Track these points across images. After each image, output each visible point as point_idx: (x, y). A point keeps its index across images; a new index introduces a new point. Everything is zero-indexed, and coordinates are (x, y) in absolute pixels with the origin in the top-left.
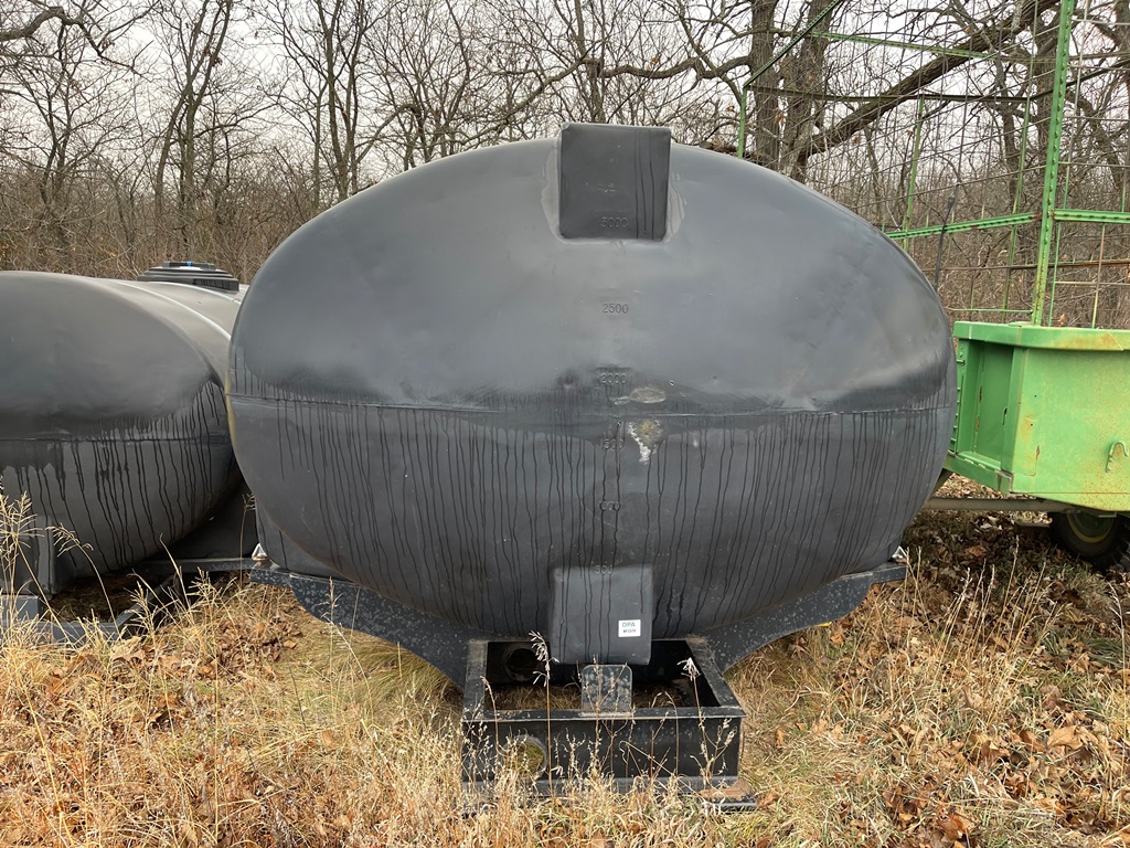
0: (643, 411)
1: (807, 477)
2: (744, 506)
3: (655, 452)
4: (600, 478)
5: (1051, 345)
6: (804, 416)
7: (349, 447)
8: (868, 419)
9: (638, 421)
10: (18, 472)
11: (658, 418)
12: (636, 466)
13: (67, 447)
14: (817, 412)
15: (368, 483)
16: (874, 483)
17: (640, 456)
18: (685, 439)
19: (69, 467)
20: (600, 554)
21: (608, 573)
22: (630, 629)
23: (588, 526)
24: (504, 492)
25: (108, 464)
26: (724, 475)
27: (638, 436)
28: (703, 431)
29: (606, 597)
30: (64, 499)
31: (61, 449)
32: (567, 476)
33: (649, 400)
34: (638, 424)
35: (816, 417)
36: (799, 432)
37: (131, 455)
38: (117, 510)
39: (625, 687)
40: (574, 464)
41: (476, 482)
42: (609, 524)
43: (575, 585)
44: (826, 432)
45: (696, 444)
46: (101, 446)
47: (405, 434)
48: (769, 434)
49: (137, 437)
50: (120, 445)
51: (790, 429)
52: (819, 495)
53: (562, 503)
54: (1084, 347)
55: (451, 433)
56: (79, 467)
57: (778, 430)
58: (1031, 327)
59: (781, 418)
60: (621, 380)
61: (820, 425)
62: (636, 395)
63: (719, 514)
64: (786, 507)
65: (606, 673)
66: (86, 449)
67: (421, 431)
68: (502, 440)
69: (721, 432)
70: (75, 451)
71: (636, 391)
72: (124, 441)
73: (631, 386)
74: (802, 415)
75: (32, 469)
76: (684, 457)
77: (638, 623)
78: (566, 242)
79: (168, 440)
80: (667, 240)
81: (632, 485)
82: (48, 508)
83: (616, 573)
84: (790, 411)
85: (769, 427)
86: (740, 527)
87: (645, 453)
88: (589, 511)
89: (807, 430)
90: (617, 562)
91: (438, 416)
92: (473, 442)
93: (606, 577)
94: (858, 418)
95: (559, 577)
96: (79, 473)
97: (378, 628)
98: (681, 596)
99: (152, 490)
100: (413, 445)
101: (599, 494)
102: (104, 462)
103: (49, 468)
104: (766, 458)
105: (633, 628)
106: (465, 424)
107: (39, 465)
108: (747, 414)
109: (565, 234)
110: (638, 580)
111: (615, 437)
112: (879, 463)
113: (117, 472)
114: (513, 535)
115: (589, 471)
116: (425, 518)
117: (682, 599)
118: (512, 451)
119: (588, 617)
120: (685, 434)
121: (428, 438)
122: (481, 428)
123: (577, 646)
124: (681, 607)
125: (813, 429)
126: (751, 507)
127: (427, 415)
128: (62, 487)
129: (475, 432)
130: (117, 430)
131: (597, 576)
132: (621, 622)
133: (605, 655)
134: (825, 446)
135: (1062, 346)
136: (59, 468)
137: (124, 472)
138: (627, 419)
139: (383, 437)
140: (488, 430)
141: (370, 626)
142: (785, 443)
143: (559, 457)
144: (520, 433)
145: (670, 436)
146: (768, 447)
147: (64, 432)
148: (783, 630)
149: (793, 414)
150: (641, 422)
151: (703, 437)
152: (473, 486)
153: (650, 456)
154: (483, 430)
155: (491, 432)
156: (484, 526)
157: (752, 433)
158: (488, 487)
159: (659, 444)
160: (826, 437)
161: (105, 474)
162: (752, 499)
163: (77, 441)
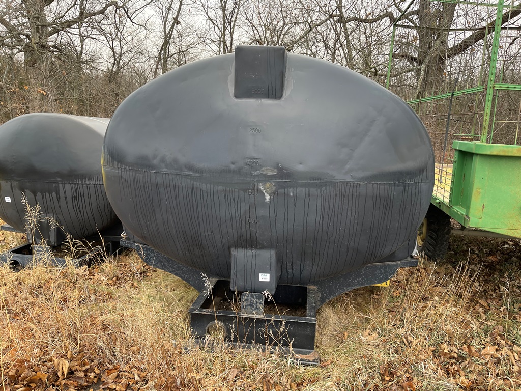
0: (267, 178)
1: (349, 213)
2: (317, 225)
3: (272, 197)
4: (247, 208)
5: (488, 153)
6: (346, 184)
7: (144, 189)
8: (381, 186)
9: (264, 182)
10: (43, 195)
11: (273, 182)
12: (264, 203)
13: (61, 186)
14: (353, 182)
15: (152, 205)
16: (386, 218)
17: (265, 199)
18: (286, 192)
19: (62, 194)
20: (250, 243)
21: (255, 252)
22: (265, 278)
23: (244, 229)
24: (206, 212)
25: (76, 193)
26: (306, 210)
27: (264, 190)
28: (295, 189)
29: (254, 262)
30: (60, 207)
31: (59, 186)
32: (233, 206)
33: (270, 173)
34: (264, 184)
35: (352, 184)
36: (343, 191)
37: (86, 190)
38: (80, 212)
39: (260, 304)
40: (236, 201)
41: (195, 207)
42: (253, 229)
43: (240, 255)
44: (358, 192)
45: (291, 194)
46: (74, 186)
47: (165, 184)
48: (328, 191)
49: (88, 183)
50: (81, 186)
51: (338, 189)
52: (356, 222)
53: (231, 218)
54: (507, 154)
55: (183, 184)
56: (65, 194)
57: (333, 189)
58: (480, 143)
59: (334, 184)
60: (256, 164)
61: (355, 188)
62: (263, 171)
63: (305, 228)
64: (339, 227)
65: (252, 296)
66: (68, 187)
67: (171, 183)
68: (204, 189)
69: (304, 189)
70: (64, 187)
71: (263, 169)
72: (83, 184)
73: (261, 166)
74: (344, 183)
75: (47, 194)
76: (286, 200)
77: (268, 275)
78: (236, 100)
79: (100, 184)
80: (283, 99)
81: (262, 212)
82: (54, 210)
83: (258, 252)
84: (338, 181)
85: (328, 188)
86: (316, 235)
87: (268, 197)
88: (244, 223)
89: (348, 191)
90: (259, 247)
91: (178, 177)
92: (193, 189)
93: (254, 253)
94: (375, 185)
95: (234, 252)
96: (66, 197)
97: (171, 269)
98: (292, 265)
99: (94, 205)
100: (169, 189)
101: (248, 215)
102: (75, 192)
103: (54, 194)
104: (327, 203)
105: (266, 277)
106: (189, 181)
107: (50, 193)
108: (317, 181)
109: (236, 96)
110: (269, 255)
111: (254, 190)
112: (388, 209)
113: (80, 197)
114: (212, 232)
115: (243, 204)
116: (176, 222)
117: (292, 267)
118: (209, 194)
119: (245, 270)
120: (286, 190)
121: (175, 186)
122: (195, 183)
123: (241, 283)
124: (293, 270)
125: (351, 190)
126: (321, 225)
127: (173, 176)
128: (59, 202)
129: (193, 185)
130: (80, 179)
131: (250, 252)
132: (260, 274)
133: (253, 288)
134: (357, 199)
135: (494, 153)
136: (58, 194)
137: (83, 197)
138: (259, 181)
139: (157, 185)
140: (198, 184)
141: (168, 268)
142: (336, 196)
143: (229, 196)
144: (212, 186)
145: (279, 190)
146: (327, 198)
147: (59, 179)
148: (354, 286)
149: (340, 182)
150: (265, 183)
151: (295, 191)
152: (193, 209)
153: (270, 199)
154: (197, 184)
155: (200, 185)
156: (199, 227)
157: (319, 190)
158: (200, 209)
159: (274, 194)
160: (358, 194)
161: (75, 197)
162: (321, 222)
163: (65, 183)
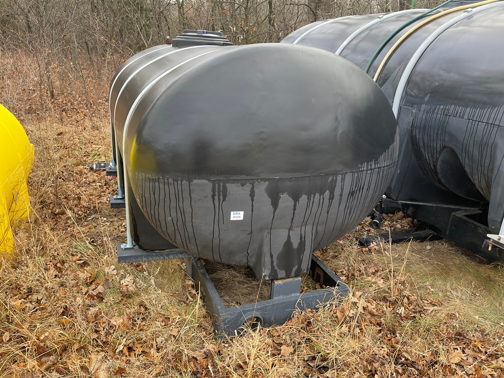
10: (309, 199)
13: (339, 178)
19: (337, 192)
30: (328, 213)
31: (336, 179)
46: (356, 175)
56: (342, 190)
66: (348, 178)
70: (343, 180)
75: (317, 195)
96: (341, 195)
102: (355, 185)
103: (327, 194)
113: (358, 191)
128: (330, 205)
130: (366, 164)
136: (332, 192)
161: (353, 194)
163: (346, 173)
